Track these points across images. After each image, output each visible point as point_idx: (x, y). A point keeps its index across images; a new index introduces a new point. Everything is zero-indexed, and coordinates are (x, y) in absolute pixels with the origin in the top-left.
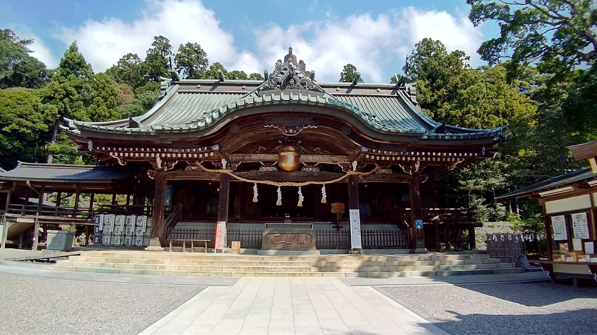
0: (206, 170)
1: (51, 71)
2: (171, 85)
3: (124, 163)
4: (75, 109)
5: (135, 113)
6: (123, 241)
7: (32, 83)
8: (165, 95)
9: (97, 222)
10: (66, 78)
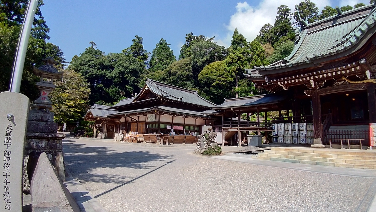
0: (352, 82)
1: (228, 49)
2: (302, 31)
3: (286, 89)
4: (244, 66)
5: (277, 59)
6: (292, 140)
7: (220, 58)
8: (300, 39)
9: (273, 128)
10: (236, 50)
